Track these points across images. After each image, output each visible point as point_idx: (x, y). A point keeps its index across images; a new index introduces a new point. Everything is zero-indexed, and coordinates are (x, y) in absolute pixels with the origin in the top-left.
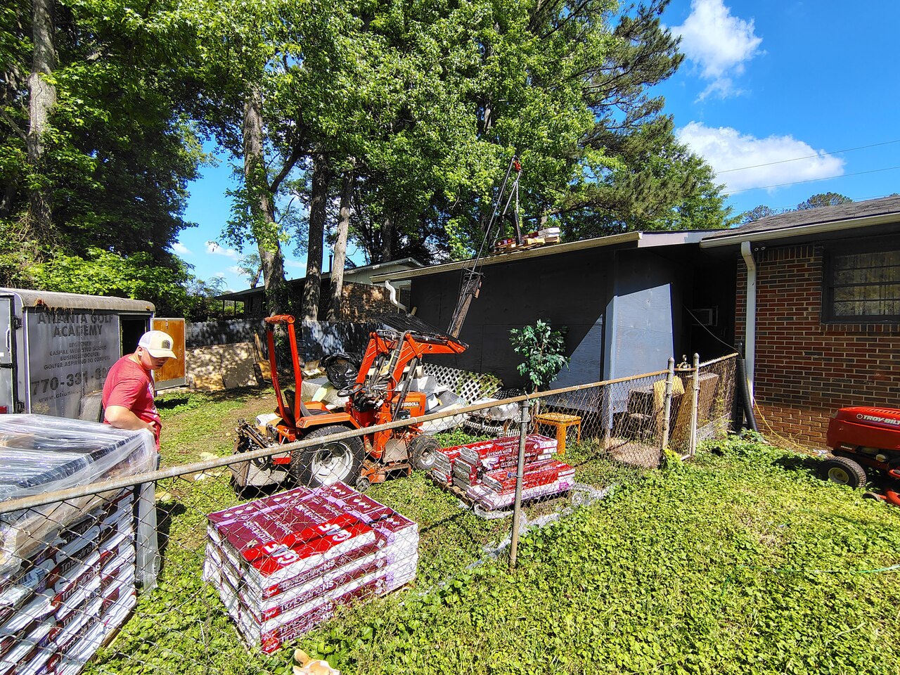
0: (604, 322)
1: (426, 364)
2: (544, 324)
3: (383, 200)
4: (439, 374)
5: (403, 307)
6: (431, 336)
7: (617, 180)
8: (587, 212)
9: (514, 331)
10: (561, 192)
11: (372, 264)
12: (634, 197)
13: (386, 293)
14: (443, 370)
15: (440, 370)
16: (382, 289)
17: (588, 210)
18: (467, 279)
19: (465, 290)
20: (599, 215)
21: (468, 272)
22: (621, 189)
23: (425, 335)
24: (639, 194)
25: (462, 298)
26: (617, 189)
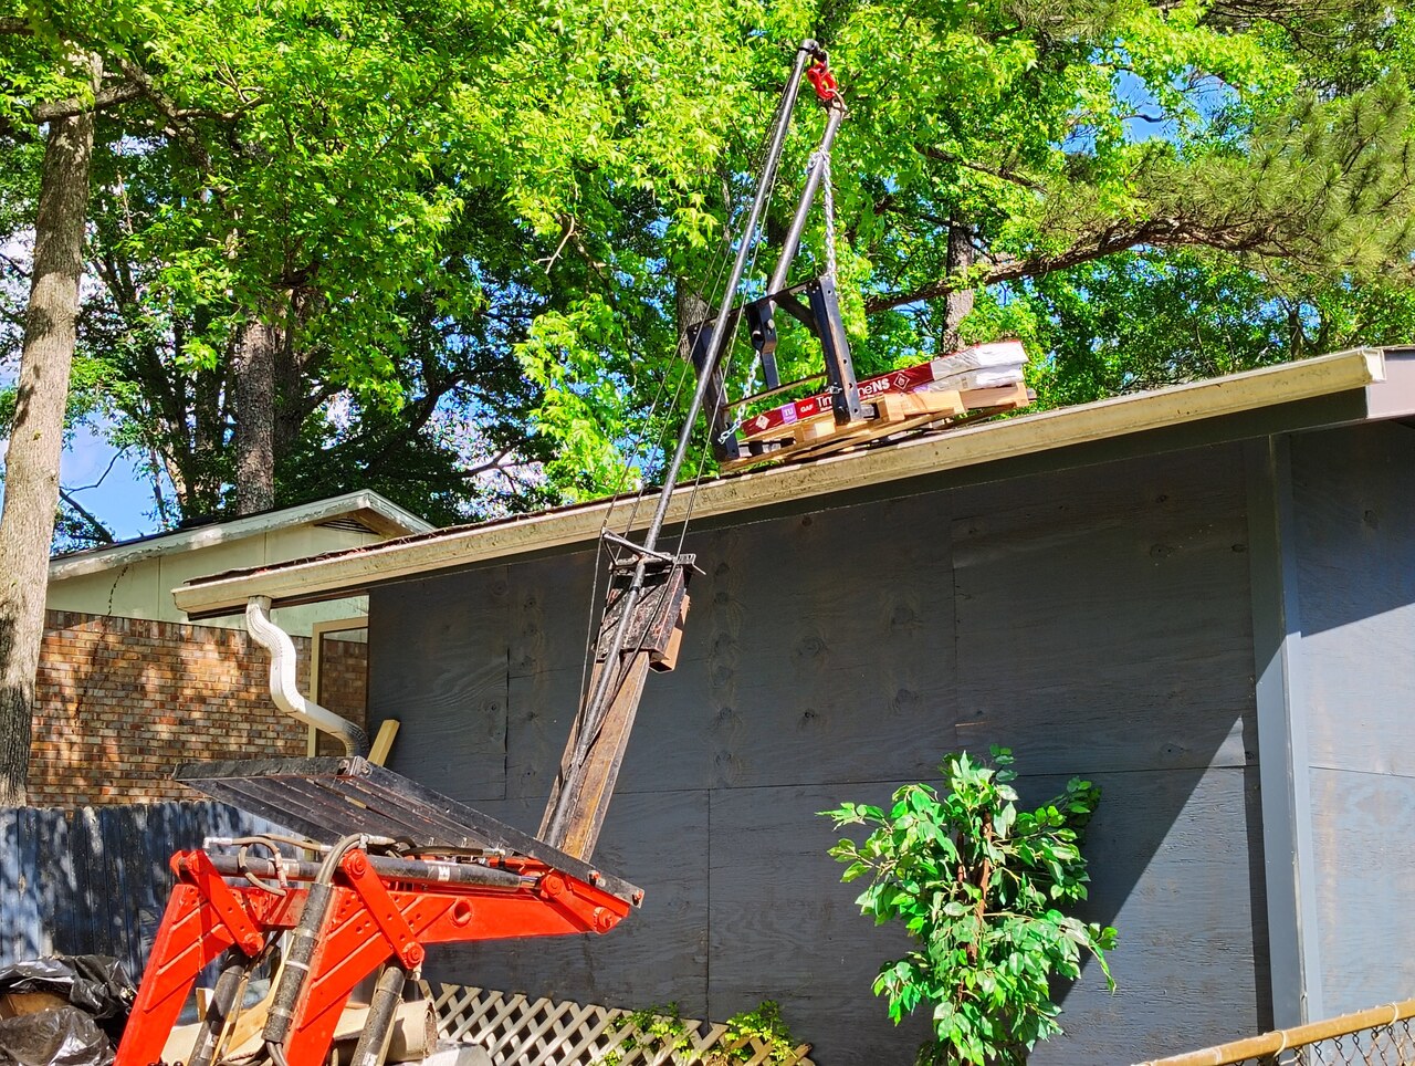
0: (1252, 754)
1: (449, 990)
2: (986, 773)
3: (233, 239)
4: (511, 1036)
5: (333, 724)
6: (462, 856)
7: (1260, 126)
8: (1149, 267)
9: (849, 813)
10: (1027, 184)
11: (184, 526)
12: (1340, 194)
13: (255, 659)
14: (528, 1013)
15: (515, 1015)
16: (237, 644)
17: (1152, 258)
18: (624, 583)
19: (617, 633)
20: (1201, 279)
21: (628, 552)
22: (1281, 163)
23: (438, 852)
24: (1363, 182)
25: (605, 673)
26: (1266, 164)
